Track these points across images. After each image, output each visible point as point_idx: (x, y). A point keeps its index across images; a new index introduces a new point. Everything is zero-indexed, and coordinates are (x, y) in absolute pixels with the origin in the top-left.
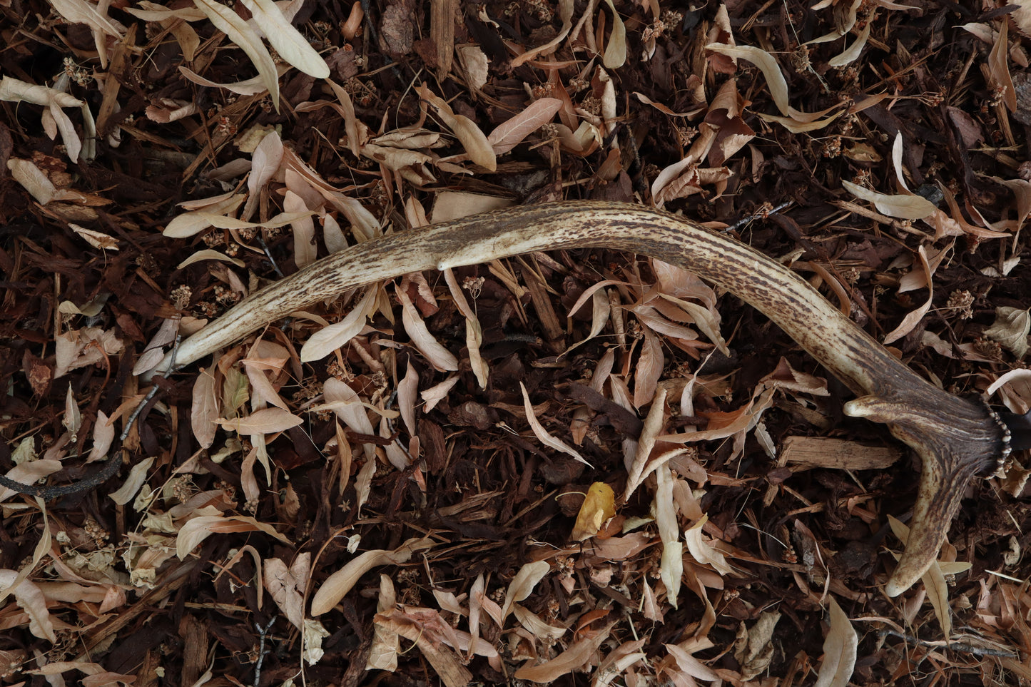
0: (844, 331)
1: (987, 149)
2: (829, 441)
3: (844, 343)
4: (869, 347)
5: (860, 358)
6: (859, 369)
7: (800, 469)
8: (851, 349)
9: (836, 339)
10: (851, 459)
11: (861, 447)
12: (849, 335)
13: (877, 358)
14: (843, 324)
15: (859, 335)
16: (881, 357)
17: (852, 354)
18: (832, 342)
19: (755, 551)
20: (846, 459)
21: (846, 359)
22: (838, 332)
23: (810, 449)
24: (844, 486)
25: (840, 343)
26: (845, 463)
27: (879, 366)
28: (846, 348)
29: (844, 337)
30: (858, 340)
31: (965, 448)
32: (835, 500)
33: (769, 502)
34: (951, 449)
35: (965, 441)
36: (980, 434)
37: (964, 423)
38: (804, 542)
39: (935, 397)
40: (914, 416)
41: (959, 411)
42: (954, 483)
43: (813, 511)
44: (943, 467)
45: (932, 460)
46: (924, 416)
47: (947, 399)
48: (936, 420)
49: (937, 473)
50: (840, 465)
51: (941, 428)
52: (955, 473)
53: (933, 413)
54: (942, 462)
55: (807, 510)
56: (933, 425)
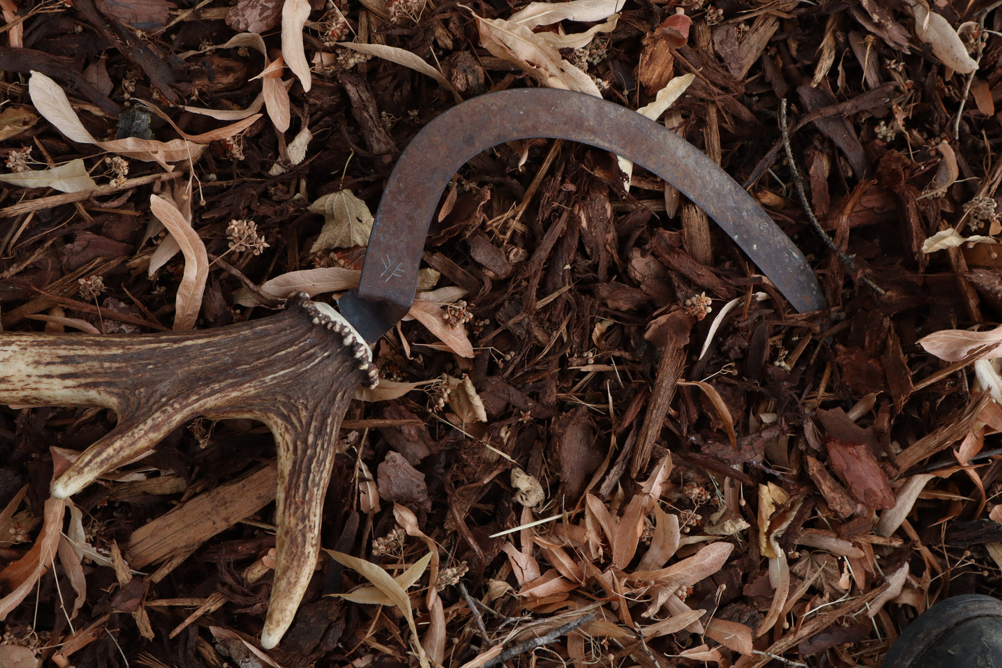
0: (37, 363)
1: (184, 15)
3: (49, 376)
4: (87, 358)
5: (83, 381)
6: (93, 394)
7: (176, 562)
8: (63, 377)
9: (36, 379)
10: (231, 510)
12: (48, 364)
13: (107, 365)
14: (33, 352)
15: (62, 353)
16: (113, 358)
17: (69, 382)
18: (34, 386)
20: (223, 513)
21: (68, 392)
22: (31, 370)
23: (169, 531)
25: (45, 380)
26: (226, 520)
27: (117, 373)
28: (57, 381)
29: (43, 370)
30: (66, 360)
31: (305, 384)
32: (229, 579)
33: (147, 632)
34: (289, 398)
35: (297, 379)
36: (311, 357)
37: (282, 359)
38: (234, 652)
39: (224, 354)
40: (196, 405)
41: (268, 346)
42: (311, 439)
43: (213, 608)
44: (292, 424)
45: (276, 423)
46: (213, 393)
47: (246, 339)
48: (234, 386)
49: (287, 437)
50: (222, 526)
51: (250, 389)
52: (309, 424)
53: (226, 379)
54: (286, 418)
55: (199, 613)
56: (234, 394)
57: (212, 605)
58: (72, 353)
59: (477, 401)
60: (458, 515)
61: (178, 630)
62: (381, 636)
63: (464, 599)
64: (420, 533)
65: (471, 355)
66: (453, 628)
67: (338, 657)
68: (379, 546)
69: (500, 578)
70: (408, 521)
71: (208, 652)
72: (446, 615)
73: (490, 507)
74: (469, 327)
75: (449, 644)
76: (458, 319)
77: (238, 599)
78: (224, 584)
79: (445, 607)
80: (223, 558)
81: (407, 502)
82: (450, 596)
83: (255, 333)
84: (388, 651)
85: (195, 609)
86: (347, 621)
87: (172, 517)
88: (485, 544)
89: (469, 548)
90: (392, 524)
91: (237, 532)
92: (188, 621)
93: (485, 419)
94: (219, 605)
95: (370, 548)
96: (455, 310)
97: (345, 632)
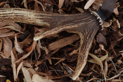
0: (36, 16)
2: (60, 40)
3: (38, 19)
4: (45, 16)
5: (44, 20)
6: (45, 23)
7: (57, 51)
8: (40, 19)
9: (35, 19)
10: (68, 42)
11: (68, 38)
13: (48, 17)
14: (35, 14)
15: (41, 14)
16: (50, 16)
17: (41, 20)
18: (35, 20)
19: (56, 75)
20: (66, 43)
21: (41, 22)
22: (34, 17)
23: (56, 45)
24: (69, 49)
25: (37, 19)
26: (67, 44)
27: (50, 19)
28: (39, 20)
29: (37, 17)
30: (41, 16)
31: (88, 27)
32: (66, 55)
33: (51, 63)
34: (84, 29)
35: (86, 25)
36: (90, 21)
37: (83, 20)
38: (67, 68)
39: (72, 18)
40: (65, 27)
41: (81, 18)
42: (88, 38)
43: (63, 60)
44: (84, 35)
45: (81, 34)
46: (69, 25)
47: (77, 16)
48: (73, 25)
49: (83, 37)
50: (66, 45)
51: (76, 26)
52: (88, 35)
53: (71, 23)
54: (83, 33)
55: (60, 61)
56: (73, 26)
57: (63, 59)
58: (42, 14)
59: (119, 24)
60: (112, 47)
61: (56, 64)
62: (95, 69)
63: (112, 63)
64: (104, 50)
65: (118, 14)
66: (109, 68)
67: (86, 72)
68: (96, 51)
69: (120, 60)
70: (102, 47)
71: (62, 67)
72: (108, 66)
73: (119, 45)
74: (118, 8)
75: (108, 71)
76: (117, 6)
77: (68, 59)
78: (65, 56)
79: (108, 64)
80: (65, 51)
81: (102, 43)
82: (109, 62)
83: (79, 15)
84: (96, 72)
85: (60, 60)
86: (88, 65)
87: (56, 42)
88: (117, 53)
89: (114, 53)
90: (99, 47)
91: (68, 46)
92: (58, 62)
93: (120, 28)
94: (64, 59)
95: (94, 52)
96: (116, 4)
97: (88, 67)
